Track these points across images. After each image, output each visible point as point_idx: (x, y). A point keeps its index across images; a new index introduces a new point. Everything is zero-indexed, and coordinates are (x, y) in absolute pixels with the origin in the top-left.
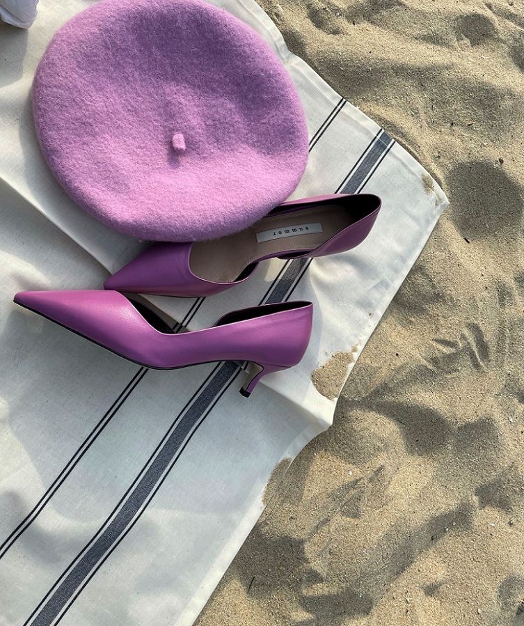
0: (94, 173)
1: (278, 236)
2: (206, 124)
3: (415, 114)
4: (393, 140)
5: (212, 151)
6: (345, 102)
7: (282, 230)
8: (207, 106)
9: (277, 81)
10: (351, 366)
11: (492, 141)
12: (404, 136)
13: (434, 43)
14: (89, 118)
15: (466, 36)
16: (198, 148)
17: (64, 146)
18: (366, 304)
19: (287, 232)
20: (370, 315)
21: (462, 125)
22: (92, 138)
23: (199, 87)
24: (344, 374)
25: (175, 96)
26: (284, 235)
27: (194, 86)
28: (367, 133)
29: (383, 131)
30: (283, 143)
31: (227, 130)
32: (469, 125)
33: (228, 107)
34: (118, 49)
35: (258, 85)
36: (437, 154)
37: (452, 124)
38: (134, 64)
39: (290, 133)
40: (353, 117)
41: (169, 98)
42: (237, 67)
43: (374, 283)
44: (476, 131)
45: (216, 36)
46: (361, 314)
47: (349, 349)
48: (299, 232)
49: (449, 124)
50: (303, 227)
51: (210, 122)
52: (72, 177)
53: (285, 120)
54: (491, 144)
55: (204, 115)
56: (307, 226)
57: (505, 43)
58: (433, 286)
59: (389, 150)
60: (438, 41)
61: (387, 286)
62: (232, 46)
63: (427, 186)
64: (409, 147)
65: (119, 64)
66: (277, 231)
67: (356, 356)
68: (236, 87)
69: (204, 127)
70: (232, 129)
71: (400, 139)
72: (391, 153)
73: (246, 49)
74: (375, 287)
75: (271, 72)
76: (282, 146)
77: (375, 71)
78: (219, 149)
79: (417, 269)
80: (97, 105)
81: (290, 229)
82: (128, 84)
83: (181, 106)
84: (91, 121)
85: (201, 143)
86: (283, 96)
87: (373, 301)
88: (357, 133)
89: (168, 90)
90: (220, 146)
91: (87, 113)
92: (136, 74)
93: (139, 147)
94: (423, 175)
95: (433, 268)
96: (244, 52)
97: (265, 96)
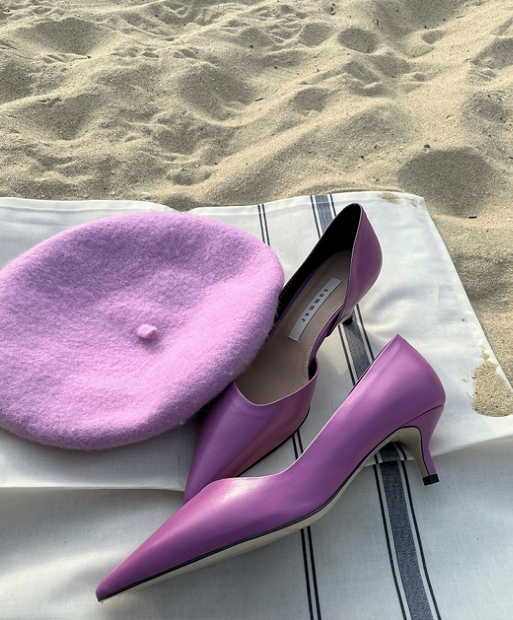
0: (84, 409)
1: (308, 319)
2: (160, 302)
3: (326, 171)
4: (329, 195)
5: (183, 314)
6: (263, 206)
7: (307, 311)
8: (147, 290)
9: (189, 225)
10: (499, 370)
11: (405, 142)
12: (333, 186)
13: (289, 128)
14: (42, 372)
15: (309, 110)
16: (169, 322)
17: (33, 409)
18: (449, 316)
19: (312, 308)
20: (463, 320)
21: (370, 151)
22: (59, 386)
23: (127, 285)
24: (502, 382)
25: (111, 307)
26: (312, 313)
27: (123, 287)
28: (303, 207)
29: (313, 196)
30: (239, 257)
31: (182, 291)
32: (375, 147)
33: (166, 276)
34: (26, 309)
35: (176, 239)
36: (375, 180)
37: (362, 157)
38: (52, 311)
39: (237, 246)
40: (280, 208)
41: (108, 312)
42: (145, 243)
43: (435, 295)
44: (385, 146)
45: (107, 238)
46: (455, 327)
47: (479, 361)
48: (322, 300)
49: (360, 159)
50: (322, 292)
51: (161, 298)
52: (63, 426)
53: (224, 241)
54: (405, 145)
55: (151, 298)
56: (324, 288)
57: (340, 90)
58: (487, 260)
59: (333, 203)
60: (291, 125)
61: (450, 288)
62: (127, 233)
63: (391, 199)
64: (346, 189)
65: (37, 319)
66: (303, 316)
67: (493, 360)
68: (159, 258)
69: (159, 305)
70: (185, 286)
71: (333, 190)
72: (337, 203)
73: (141, 225)
74: (440, 296)
75: (179, 222)
76: (240, 259)
77: (263, 171)
78: (189, 308)
79: (458, 260)
80: (41, 359)
81: (312, 303)
82: (59, 328)
83: (124, 309)
84: (45, 373)
85: (168, 318)
86: (204, 229)
87: (453, 308)
88: (295, 215)
89: (101, 308)
90: (188, 306)
91: (36, 370)
92: (61, 317)
93: (114, 364)
94: (379, 196)
95: (469, 248)
96: (141, 228)
97: (190, 242)
